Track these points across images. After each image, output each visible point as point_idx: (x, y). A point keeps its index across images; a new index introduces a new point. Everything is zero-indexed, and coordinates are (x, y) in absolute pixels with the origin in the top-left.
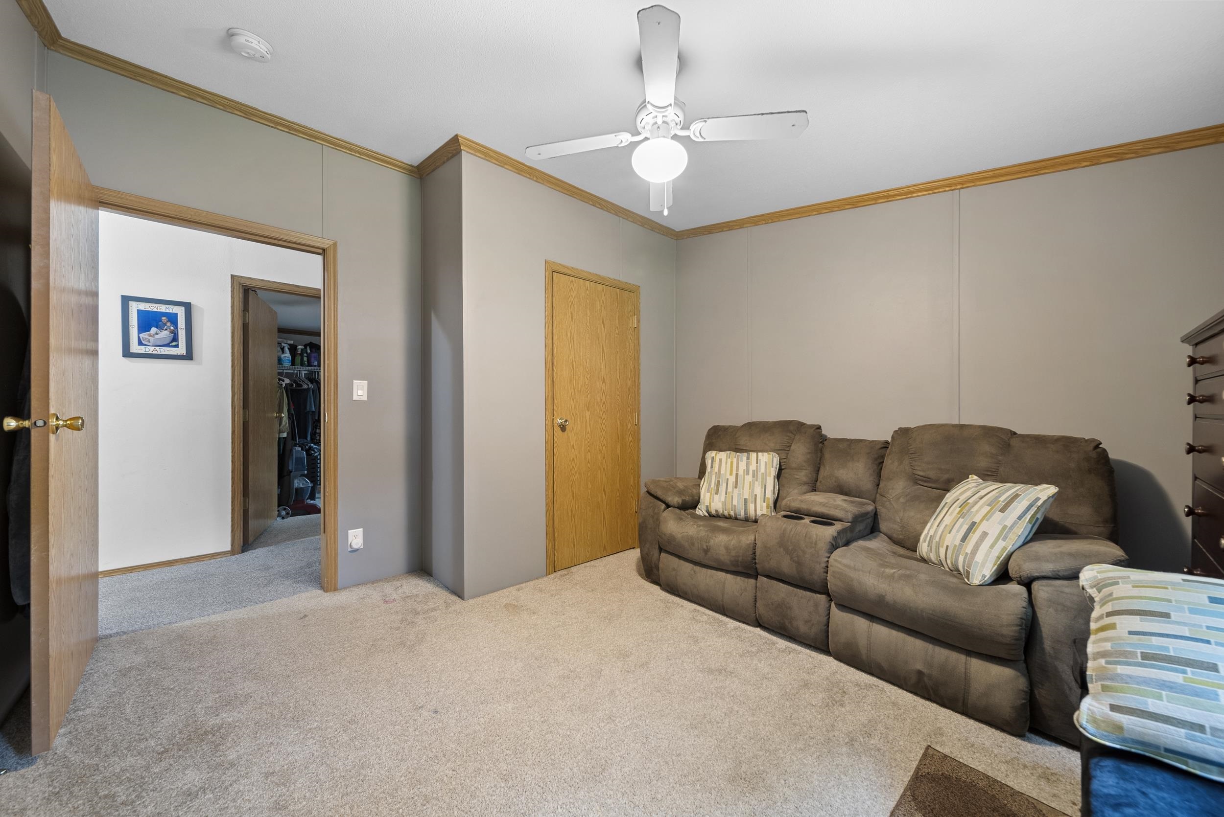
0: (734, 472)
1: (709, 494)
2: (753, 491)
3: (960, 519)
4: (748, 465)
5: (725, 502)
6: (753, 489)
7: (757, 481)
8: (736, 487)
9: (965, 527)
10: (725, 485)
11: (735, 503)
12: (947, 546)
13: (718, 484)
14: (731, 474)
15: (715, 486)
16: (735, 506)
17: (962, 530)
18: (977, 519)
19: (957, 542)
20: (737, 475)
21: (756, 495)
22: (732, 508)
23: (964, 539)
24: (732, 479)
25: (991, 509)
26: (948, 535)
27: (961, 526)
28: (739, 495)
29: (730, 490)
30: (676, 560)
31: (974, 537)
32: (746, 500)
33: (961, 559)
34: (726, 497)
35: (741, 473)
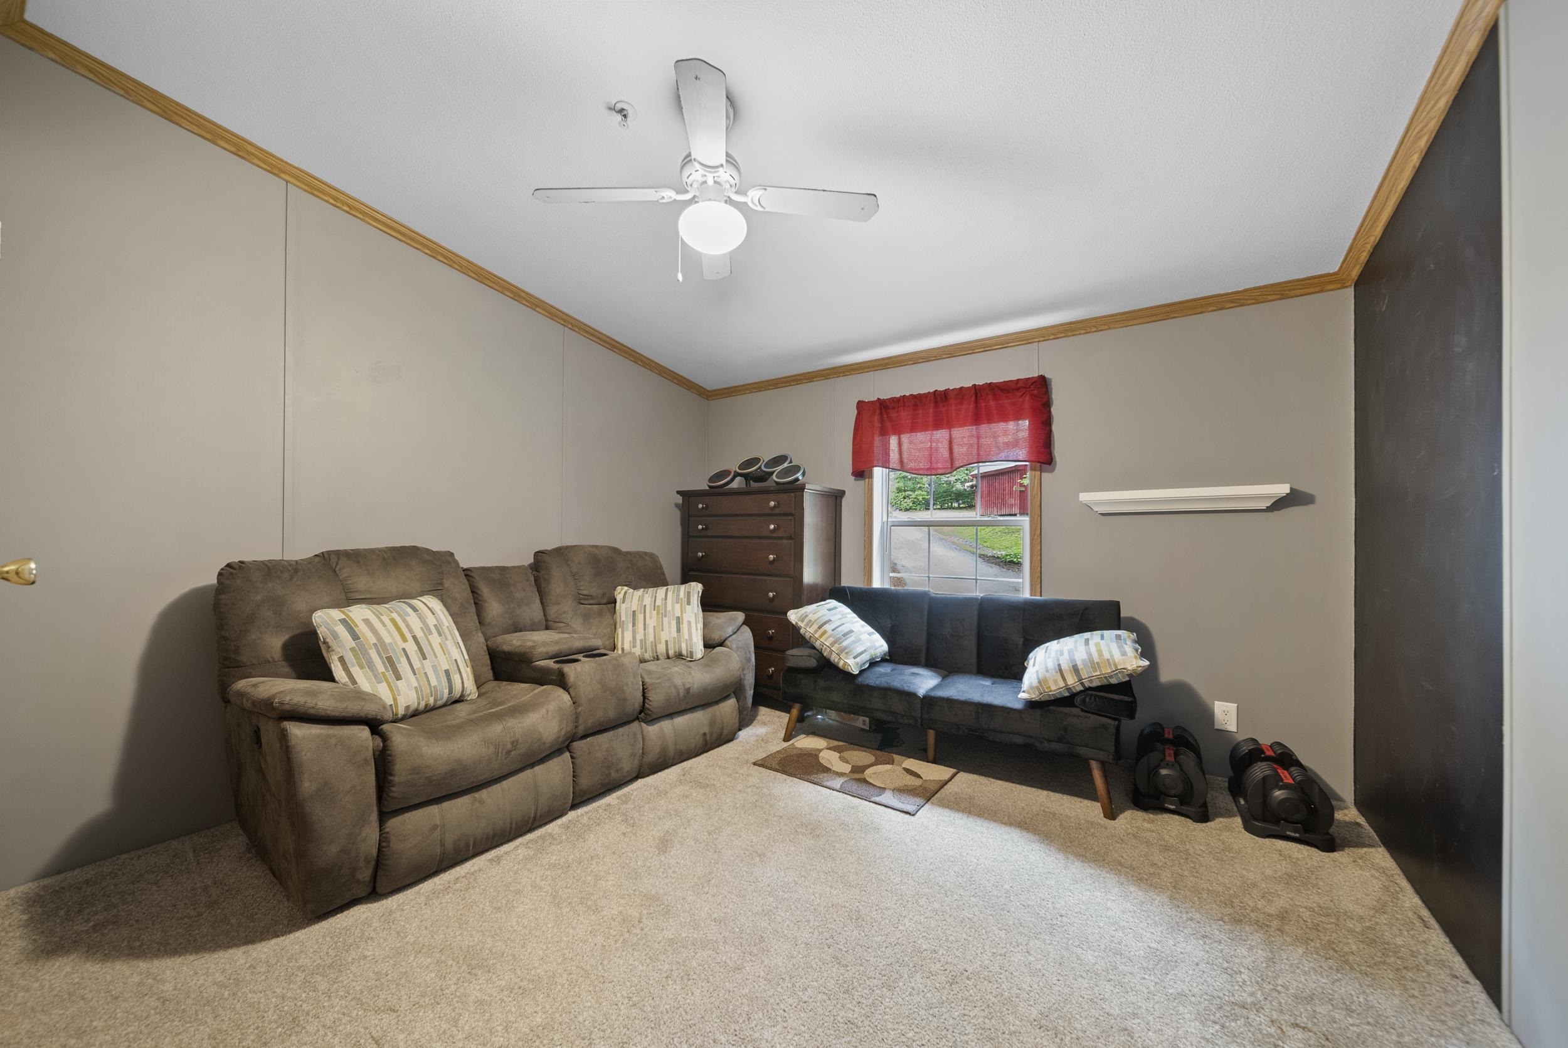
0: (409, 636)
1: (384, 684)
2: (451, 657)
3: (664, 618)
4: (422, 619)
5: (420, 687)
6: (449, 654)
7: (447, 639)
8: (425, 658)
9: (674, 623)
10: (404, 660)
11: (434, 682)
12: (667, 641)
13: (390, 662)
14: (405, 640)
15: (386, 668)
16: (435, 687)
17: (672, 626)
18: (678, 614)
19: (674, 634)
20: (415, 638)
21: (456, 660)
22: (431, 691)
23: (679, 630)
24: (411, 647)
25: (681, 604)
26: (662, 633)
27: (669, 623)
28: (434, 667)
29: (417, 664)
30: (434, 809)
31: (684, 627)
32: (447, 672)
33: (684, 646)
34: (417, 678)
35: (419, 634)
